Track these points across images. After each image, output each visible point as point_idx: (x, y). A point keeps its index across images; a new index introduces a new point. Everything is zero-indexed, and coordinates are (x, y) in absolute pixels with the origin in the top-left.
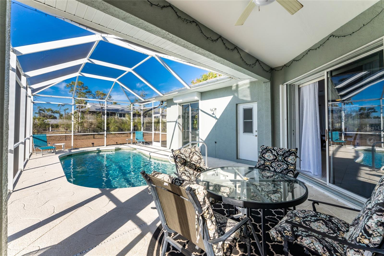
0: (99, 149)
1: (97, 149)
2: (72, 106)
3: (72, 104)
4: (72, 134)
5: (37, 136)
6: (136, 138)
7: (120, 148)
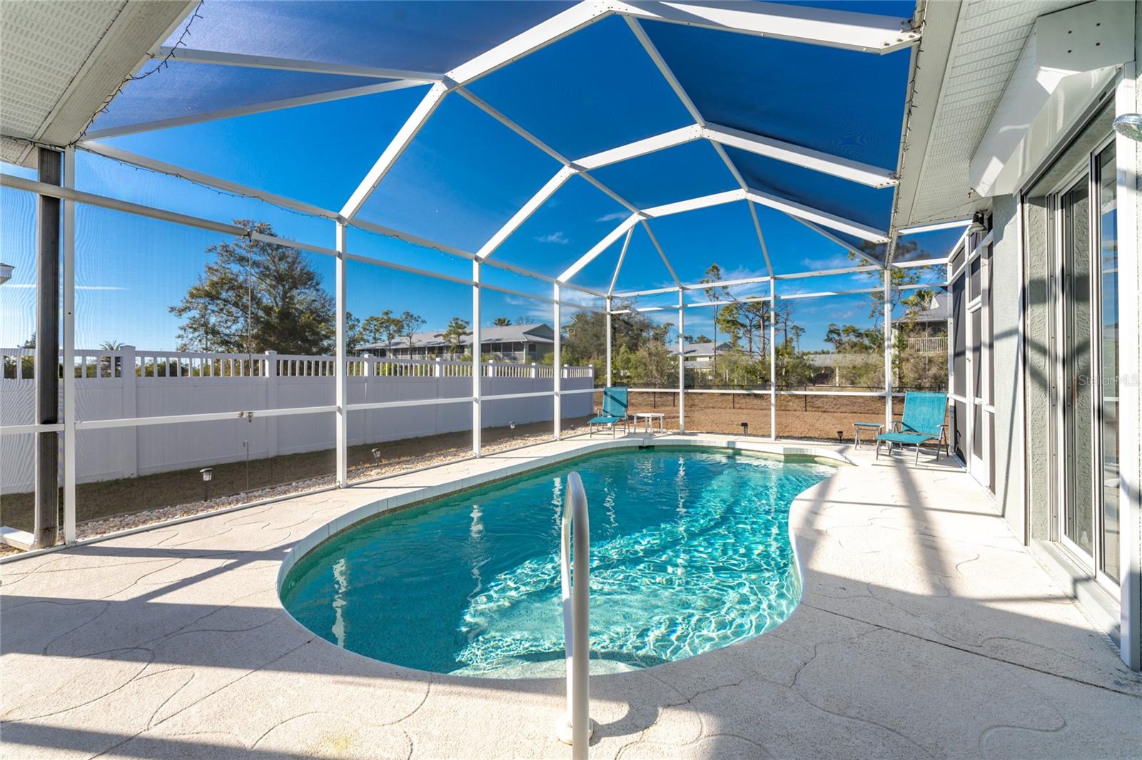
0: (734, 443)
1: (729, 443)
2: (678, 312)
3: (678, 306)
4: (681, 390)
5: (611, 391)
6: (903, 424)
7: (809, 453)
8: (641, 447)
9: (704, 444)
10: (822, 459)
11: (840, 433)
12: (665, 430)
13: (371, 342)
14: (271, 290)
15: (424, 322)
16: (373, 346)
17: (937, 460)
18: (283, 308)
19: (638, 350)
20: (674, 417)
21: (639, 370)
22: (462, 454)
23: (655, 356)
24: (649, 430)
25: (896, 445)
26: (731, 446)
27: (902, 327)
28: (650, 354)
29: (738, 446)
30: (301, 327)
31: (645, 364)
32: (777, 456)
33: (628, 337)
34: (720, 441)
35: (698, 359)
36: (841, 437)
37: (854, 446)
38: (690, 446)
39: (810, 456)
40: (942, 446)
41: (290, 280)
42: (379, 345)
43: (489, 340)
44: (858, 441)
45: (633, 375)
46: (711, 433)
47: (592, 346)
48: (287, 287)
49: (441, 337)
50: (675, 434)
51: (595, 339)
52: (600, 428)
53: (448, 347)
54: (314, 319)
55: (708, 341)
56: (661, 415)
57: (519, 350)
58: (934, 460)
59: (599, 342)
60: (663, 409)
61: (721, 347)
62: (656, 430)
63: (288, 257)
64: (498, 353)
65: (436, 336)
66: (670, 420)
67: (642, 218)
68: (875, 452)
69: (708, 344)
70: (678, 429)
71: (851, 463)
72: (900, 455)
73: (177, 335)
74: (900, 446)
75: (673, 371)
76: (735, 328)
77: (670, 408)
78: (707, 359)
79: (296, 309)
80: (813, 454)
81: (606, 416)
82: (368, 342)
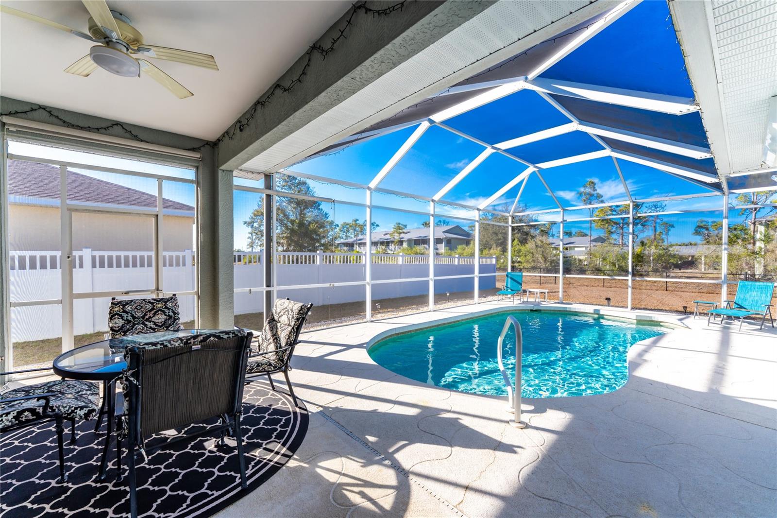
0: (599, 310)
1: (595, 310)
3: (560, 221)
4: (560, 275)
5: (511, 275)
6: (735, 303)
7: (656, 320)
8: (531, 310)
9: (577, 311)
10: (666, 324)
11: (685, 307)
12: (548, 300)
13: (344, 238)
14: (294, 210)
15: (378, 226)
16: (346, 241)
17: (761, 329)
18: (300, 221)
19: (527, 244)
20: (555, 292)
21: (527, 257)
22: (421, 309)
23: (540, 248)
24: (537, 300)
25: (729, 317)
26: (596, 312)
27: (768, 224)
28: (537, 246)
29: (601, 313)
30: (311, 231)
31: (533, 253)
32: (632, 320)
33: (520, 234)
34: (589, 309)
35: (576, 249)
36: (685, 310)
37: (693, 316)
38: (567, 311)
39: (657, 322)
40: (768, 320)
41: (304, 204)
42: (350, 240)
43: (419, 237)
44: (696, 313)
45: (523, 261)
46: (583, 303)
47: (492, 240)
48: (302, 208)
49: (388, 235)
50: (556, 303)
51: (495, 235)
52: (504, 297)
53: (393, 242)
54: (317, 227)
55: (586, 235)
56: (546, 291)
57: (439, 243)
58: (758, 329)
59: (497, 238)
60: (547, 286)
61: (595, 240)
62: (542, 300)
63: (302, 191)
64: (425, 245)
65: (385, 235)
66: (553, 293)
67: (536, 169)
68: (708, 321)
69: (584, 237)
70: (558, 300)
71: (688, 327)
72: (730, 325)
73: (248, 237)
74: (732, 319)
75: (555, 258)
76: (608, 225)
77: (553, 285)
78: (584, 249)
79: (307, 221)
80: (659, 320)
81: (507, 290)
82: (343, 238)
